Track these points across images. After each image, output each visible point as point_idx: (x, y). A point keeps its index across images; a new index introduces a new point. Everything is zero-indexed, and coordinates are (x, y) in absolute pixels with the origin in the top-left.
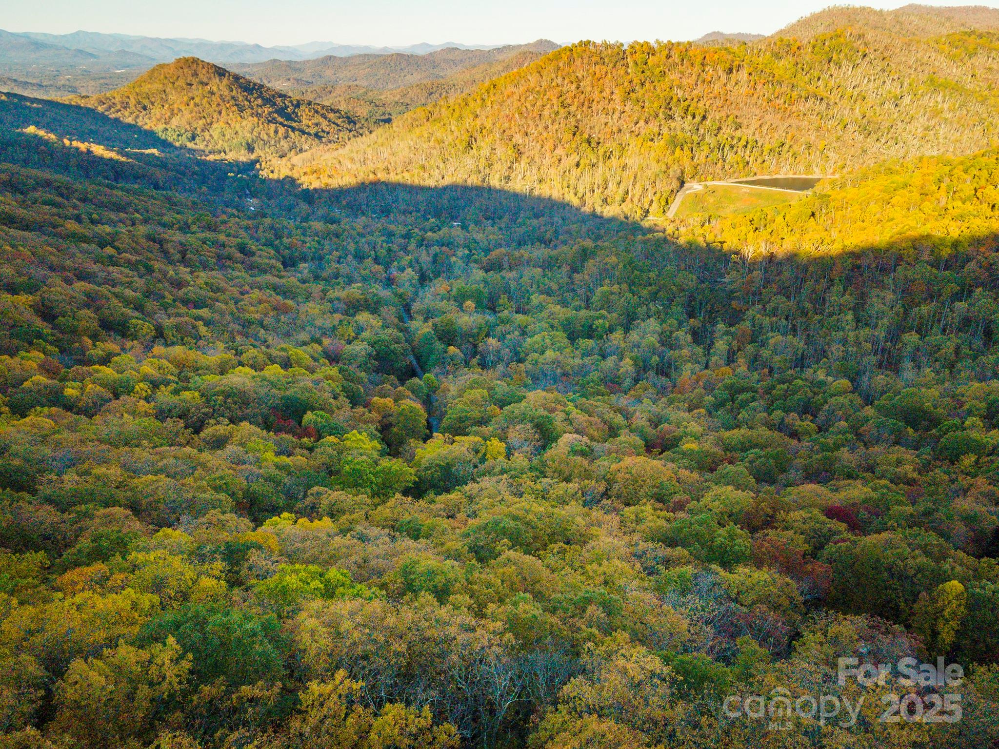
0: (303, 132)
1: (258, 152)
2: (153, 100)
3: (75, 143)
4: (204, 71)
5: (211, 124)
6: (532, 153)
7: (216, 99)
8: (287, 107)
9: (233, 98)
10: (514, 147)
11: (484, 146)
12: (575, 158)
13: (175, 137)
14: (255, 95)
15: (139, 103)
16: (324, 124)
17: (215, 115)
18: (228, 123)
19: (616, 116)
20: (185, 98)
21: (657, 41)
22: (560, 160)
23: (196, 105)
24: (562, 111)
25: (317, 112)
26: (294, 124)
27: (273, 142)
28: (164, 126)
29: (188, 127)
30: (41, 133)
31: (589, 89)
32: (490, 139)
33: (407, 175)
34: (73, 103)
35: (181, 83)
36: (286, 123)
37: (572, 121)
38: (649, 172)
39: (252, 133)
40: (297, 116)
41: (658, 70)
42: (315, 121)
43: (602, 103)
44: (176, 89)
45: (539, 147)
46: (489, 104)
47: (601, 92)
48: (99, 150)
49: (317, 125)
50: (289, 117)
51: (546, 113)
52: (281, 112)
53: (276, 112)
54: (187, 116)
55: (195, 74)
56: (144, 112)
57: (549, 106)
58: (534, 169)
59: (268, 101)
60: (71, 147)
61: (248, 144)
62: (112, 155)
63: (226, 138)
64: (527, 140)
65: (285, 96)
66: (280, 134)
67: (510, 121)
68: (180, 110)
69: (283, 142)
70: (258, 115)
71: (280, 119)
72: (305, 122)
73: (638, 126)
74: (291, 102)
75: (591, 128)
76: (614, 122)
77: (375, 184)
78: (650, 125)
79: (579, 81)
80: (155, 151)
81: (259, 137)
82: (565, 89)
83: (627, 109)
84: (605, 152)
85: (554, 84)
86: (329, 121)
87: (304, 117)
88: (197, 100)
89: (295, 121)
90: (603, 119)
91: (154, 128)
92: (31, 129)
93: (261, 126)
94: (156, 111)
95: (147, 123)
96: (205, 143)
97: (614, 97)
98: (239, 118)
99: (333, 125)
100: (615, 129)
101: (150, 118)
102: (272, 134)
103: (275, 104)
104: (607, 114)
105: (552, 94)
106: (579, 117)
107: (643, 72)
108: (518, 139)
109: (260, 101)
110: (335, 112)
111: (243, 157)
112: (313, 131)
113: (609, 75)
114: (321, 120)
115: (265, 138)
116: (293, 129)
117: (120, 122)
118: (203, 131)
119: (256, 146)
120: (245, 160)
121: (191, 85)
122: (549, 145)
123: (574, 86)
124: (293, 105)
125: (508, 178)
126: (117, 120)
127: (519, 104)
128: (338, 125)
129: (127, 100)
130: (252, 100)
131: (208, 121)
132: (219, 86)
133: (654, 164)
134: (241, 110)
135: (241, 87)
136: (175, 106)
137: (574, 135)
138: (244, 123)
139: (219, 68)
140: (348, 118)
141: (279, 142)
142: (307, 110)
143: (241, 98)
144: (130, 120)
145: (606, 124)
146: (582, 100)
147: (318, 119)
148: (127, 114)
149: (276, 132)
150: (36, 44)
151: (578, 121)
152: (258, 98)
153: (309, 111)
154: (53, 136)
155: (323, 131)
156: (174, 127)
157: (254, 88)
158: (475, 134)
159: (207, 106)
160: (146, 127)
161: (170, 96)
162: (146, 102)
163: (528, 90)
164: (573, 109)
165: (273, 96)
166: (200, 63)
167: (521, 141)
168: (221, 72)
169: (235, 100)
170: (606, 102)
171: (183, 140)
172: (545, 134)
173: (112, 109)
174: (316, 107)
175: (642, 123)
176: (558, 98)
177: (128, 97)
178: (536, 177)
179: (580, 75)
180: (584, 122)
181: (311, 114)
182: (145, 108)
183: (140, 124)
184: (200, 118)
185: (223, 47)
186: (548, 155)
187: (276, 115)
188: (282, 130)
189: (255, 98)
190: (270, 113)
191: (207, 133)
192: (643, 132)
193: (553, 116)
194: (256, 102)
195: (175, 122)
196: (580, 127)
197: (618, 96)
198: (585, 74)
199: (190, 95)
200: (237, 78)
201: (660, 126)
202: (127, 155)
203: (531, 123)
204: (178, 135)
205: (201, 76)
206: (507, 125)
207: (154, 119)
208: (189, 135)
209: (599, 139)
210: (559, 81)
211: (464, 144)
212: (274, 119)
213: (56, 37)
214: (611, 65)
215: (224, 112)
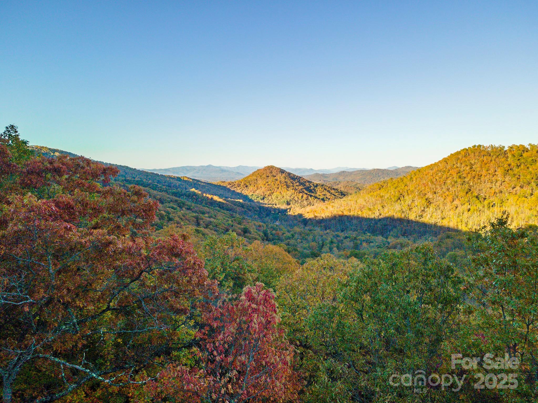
0: (316, 198)
1: (292, 205)
2: (251, 183)
3: (207, 195)
4: (275, 171)
5: (273, 193)
6: (438, 203)
7: (278, 182)
8: (310, 187)
9: (286, 182)
10: (426, 199)
11: (408, 199)
12: (467, 206)
13: (255, 198)
14: (296, 181)
15: (245, 184)
16: (328, 195)
17: (276, 189)
18: (281, 193)
19: (498, 184)
20: (265, 182)
21: (530, 145)
22: (457, 207)
23: (268, 185)
24: (459, 180)
25: (326, 189)
26: (312, 194)
27: (300, 201)
28: (253, 193)
29: (262, 194)
30: (196, 191)
31: (478, 169)
32: (412, 196)
33: (360, 213)
34: (218, 184)
35: (264, 176)
36: (308, 193)
37: (467, 186)
38: (523, 216)
39: (291, 197)
40: (315, 191)
41: (531, 159)
42: (324, 193)
43: (488, 176)
44: (261, 178)
45: (442, 199)
46: (414, 179)
47: (487, 171)
48: (216, 198)
49: (324, 195)
50: (311, 191)
51: (449, 181)
52: (308, 189)
53: (305, 189)
54: (263, 189)
55: (271, 172)
56: (246, 188)
57: (451, 178)
58: (439, 212)
59: (301, 184)
60: (205, 197)
61: (287, 202)
62: (221, 200)
63: (278, 199)
64: (435, 196)
65: (311, 182)
66: (304, 198)
67: (425, 186)
68: (261, 187)
69: (305, 202)
70: (296, 189)
71: (306, 192)
72: (318, 193)
73: (515, 189)
74: (313, 185)
75: (479, 190)
76: (496, 187)
77: (341, 216)
78: (525, 189)
79: (472, 165)
80: (241, 201)
81: (293, 199)
82: (462, 169)
83: (507, 179)
84: (489, 203)
85: (455, 167)
86: (331, 194)
87: (319, 191)
88: (269, 183)
89: (313, 193)
90: (489, 185)
91: (248, 194)
92: (193, 189)
93: (296, 194)
94: (251, 188)
95: (245, 192)
96: (268, 201)
97: (497, 173)
98: (286, 190)
99: (332, 196)
100: (497, 191)
101: (247, 191)
102: (300, 198)
103: (305, 185)
104: (492, 183)
105: (454, 172)
106: (471, 184)
107: (519, 160)
108: (430, 195)
109: (298, 184)
110: (335, 190)
111: (284, 207)
112: (321, 197)
113: (493, 161)
114: (327, 193)
115: (296, 199)
116: (311, 196)
117: (235, 192)
118: (269, 196)
119: (291, 203)
120: (284, 208)
121: (268, 177)
122: (449, 199)
123: (468, 168)
124: (314, 186)
125: (421, 216)
126: (234, 191)
127: (432, 177)
128: (335, 196)
129: (240, 183)
130: (294, 183)
131: (272, 192)
132: (280, 177)
133: (527, 211)
134: (288, 187)
135: (290, 177)
136: (260, 186)
137: (467, 193)
138: (288, 192)
139: (282, 170)
140: (341, 193)
141: (303, 201)
142: (320, 188)
143: (289, 182)
144: (239, 191)
145: (491, 188)
146: (474, 175)
147: (325, 192)
148: (238, 188)
149: (302, 197)
150: (222, 170)
151: (470, 186)
152: (297, 182)
153: (322, 189)
154: (200, 192)
155: (327, 198)
156: (256, 194)
157: (296, 178)
158: (404, 194)
159: (273, 185)
160: (245, 194)
161: (258, 182)
162: (248, 184)
163: (438, 171)
164: (466, 180)
165: (305, 182)
166: (274, 168)
167: (431, 197)
168: (282, 171)
169: (286, 183)
170: (491, 176)
171: (259, 199)
172: (447, 193)
173: (233, 187)
174: (325, 187)
175: (518, 188)
176: (457, 174)
177: (241, 182)
178: (440, 216)
179: (473, 162)
180: (475, 187)
181: (322, 190)
182: (247, 186)
183: (243, 193)
184: (269, 190)
185: (296, 170)
186: (449, 204)
187: (304, 190)
188: (305, 196)
189: (296, 183)
190: (301, 189)
191: (270, 197)
192: (518, 192)
193: (453, 183)
194: (296, 184)
195: (257, 192)
196: (472, 189)
197: (500, 172)
198: (476, 161)
199: (267, 181)
200: (289, 174)
201: (532, 190)
202: (228, 201)
203: (438, 187)
204: (257, 197)
205: (273, 173)
206: (423, 188)
207: (249, 191)
208: (262, 197)
209: (486, 196)
210: (459, 165)
211: (396, 198)
212: (303, 192)
213: (230, 168)
214: (494, 157)
215: (280, 188)
